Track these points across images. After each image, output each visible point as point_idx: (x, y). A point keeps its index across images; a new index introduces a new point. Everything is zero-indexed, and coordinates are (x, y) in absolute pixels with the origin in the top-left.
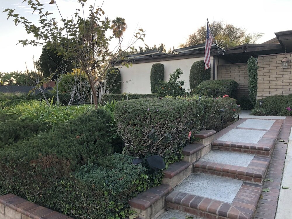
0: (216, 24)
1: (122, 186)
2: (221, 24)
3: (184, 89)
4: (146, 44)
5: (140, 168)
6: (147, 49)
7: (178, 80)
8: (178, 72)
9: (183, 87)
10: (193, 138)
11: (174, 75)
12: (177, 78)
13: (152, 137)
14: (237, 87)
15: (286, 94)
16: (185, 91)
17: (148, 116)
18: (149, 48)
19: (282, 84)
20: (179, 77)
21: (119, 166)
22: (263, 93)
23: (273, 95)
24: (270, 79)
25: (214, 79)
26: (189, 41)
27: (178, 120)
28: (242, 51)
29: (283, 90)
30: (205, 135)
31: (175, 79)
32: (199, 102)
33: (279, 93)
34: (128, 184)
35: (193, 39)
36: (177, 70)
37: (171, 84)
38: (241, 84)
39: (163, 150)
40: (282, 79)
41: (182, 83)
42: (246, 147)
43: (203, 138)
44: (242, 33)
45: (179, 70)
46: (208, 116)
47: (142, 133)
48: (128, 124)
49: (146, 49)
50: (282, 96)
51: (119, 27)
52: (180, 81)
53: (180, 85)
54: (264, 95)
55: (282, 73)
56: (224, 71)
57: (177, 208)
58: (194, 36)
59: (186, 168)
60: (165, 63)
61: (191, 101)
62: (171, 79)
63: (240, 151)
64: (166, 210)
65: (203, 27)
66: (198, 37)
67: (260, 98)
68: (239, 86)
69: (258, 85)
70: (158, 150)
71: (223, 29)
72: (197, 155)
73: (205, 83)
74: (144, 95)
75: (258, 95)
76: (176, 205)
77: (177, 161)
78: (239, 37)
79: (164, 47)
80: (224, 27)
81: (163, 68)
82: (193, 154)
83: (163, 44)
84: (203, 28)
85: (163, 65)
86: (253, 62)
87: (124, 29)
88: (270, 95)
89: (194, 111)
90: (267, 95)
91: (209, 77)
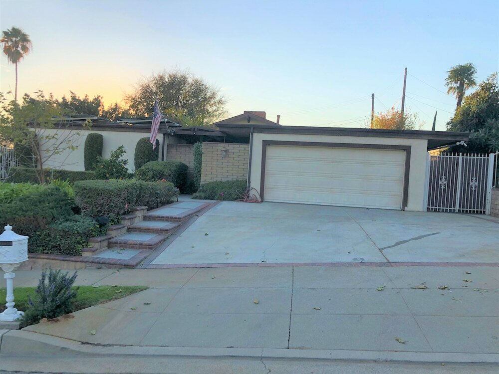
0: (179, 75)
1: (85, 229)
2: (187, 76)
3: (126, 169)
4: (72, 91)
5: (94, 222)
6: (74, 98)
7: (120, 159)
8: (121, 151)
9: (125, 167)
10: (129, 210)
11: (116, 152)
12: (120, 156)
13: (102, 205)
14: (186, 170)
15: (224, 180)
16: (128, 172)
17: (100, 192)
18: (77, 98)
19: (222, 171)
20: (122, 156)
21: (82, 220)
22: (206, 178)
23: (215, 181)
24: (212, 166)
25: (163, 160)
26: (140, 92)
27: (119, 195)
28: (191, 133)
29: (222, 176)
30: (138, 209)
31: (117, 157)
32: (135, 185)
33: (219, 179)
34: (88, 229)
35: (146, 90)
36: (120, 148)
37: (111, 162)
38: (190, 167)
39: (108, 214)
40: (222, 166)
41: (125, 162)
42: (167, 217)
43: (137, 210)
44: (214, 93)
45: (122, 147)
46: (143, 196)
47: (95, 203)
48: (85, 197)
49: (72, 99)
50: (221, 182)
51: (16, 45)
52: (122, 160)
53: (123, 164)
54: (207, 180)
55: (222, 161)
56: (173, 150)
57: (116, 246)
58: (148, 86)
59: (123, 227)
60: (105, 134)
61: (129, 184)
62: (112, 157)
63: (163, 220)
64: (109, 248)
65: (161, 75)
66: (154, 89)
67: (204, 183)
68: (189, 169)
69: (202, 170)
70: (104, 214)
71: (188, 83)
72: (131, 221)
73: (151, 164)
74: (77, 172)
75: (202, 180)
76: (115, 244)
77: (116, 224)
78: (210, 98)
79: (102, 101)
80: (190, 81)
81: (102, 139)
82: (128, 219)
83: (99, 96)
84: (161, 78)
85: (101, 135)
86: (199, 147)
87: (25, 49)
88: (212, 181)
89: (130, 191)
90: (209, 180)
91: (157, 156)
